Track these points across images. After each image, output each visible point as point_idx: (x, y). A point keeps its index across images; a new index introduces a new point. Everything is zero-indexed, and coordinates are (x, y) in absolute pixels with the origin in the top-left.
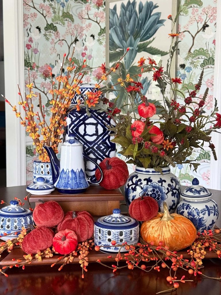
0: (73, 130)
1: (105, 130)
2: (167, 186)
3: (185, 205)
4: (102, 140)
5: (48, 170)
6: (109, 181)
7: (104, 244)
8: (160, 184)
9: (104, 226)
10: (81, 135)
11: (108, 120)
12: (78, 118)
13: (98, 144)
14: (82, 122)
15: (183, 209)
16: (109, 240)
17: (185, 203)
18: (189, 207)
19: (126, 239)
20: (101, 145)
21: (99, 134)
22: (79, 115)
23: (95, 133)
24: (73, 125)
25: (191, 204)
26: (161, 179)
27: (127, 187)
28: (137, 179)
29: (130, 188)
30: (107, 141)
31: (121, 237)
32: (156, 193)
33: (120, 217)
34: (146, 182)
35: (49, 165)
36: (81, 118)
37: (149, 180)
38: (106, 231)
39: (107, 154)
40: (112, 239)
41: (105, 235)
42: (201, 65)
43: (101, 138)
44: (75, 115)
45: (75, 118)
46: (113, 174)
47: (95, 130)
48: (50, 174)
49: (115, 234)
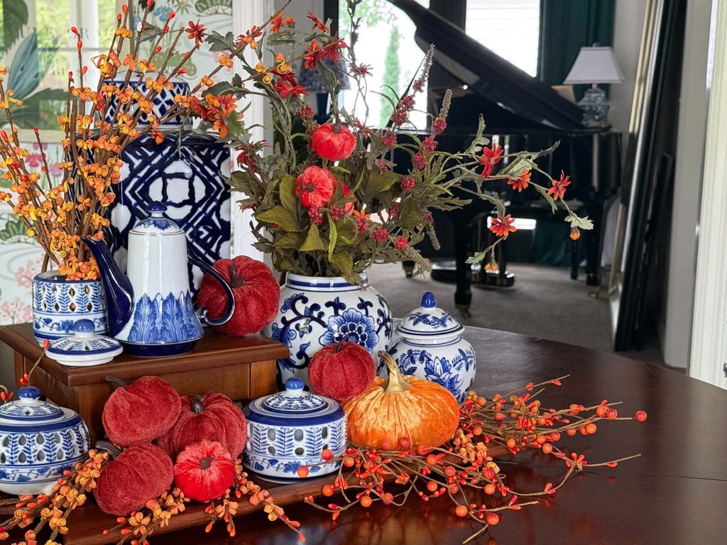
0: (136, 192)
1: (209, 190)
2: (376, 316)
3: (417, 354)
4: (203, 215)
5: (90, 300)
6: (247, 314)
7: (286, 462)
8: (363, 312)
9: (284, 422)
11: (216, 165)
12: (146, 161)
13: (195, 224)
14: (156, 171)
15: (413, 362)
16: (299, 452)
17: (414, 348)
18: (426, 356)
19: (334, 443)
20: (201, 229)
21: (197, 201)
22: (150, 154)
23: (187, 198)
24: (135, 180)
25: (428, 350)
26: (361, 300)
27: (281, 326)
28: (309, 305)
29: (292, 326)
30: (214, 217)
31: (325, 441)
32: (357, 333)
33: (306, 397)
34: (331, 309)
35: (90, 287)
36: (155, 161)
37: (337, 305)
38: (292, 431)
39: (213, 249)
40: (305, 449)
41: (289, 440)
42: (196, 6)
43: (200, 209)
44: (139, 154)
45: (140, 161)
46: (257, 297)
47: (188, 190)
48: (93, 309)
49: (312, 436)
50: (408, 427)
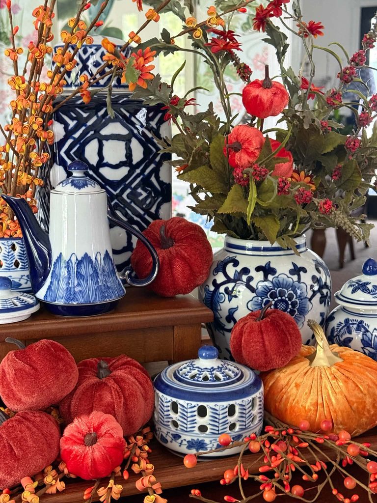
0: (72, 152)
1: (147, 152)
2: (309, 282)
3: (353, 324)
4: (142, 177)
5: (17, 258)
6: (173, 275)
7: (189, 438)
8: (295, 278)
9: (187, 396)
10: (91, 167)
11: (155, 127)
12: (81, 122)
13: (133, 186)
14: (92, 132)
15: (350, 333)
16: (203, 429)
17: (351, 317)
18: (363, 326)
19: (243, 421)
20: (139, 190)
21: (134, 162)
22: (85, 115)
23: (124, 159)
24: (70, 141)
25: (366, 321)
26: (294, 265)
27: (212, 288)
28: (239, 268)
29: (222, 289)
30: (153, 179)
31: (231, 420)
32: (287, 299)
33: (219, 367)
34: (261, 273)
35: (16, 244)
36: (90, 123)
37: (267, 270)
38: (195, 406)
39: (153, 210)
40: (209, 427)
41: (192, 416)
42: (242, 27)
43: (138, 171)
44: (74, 115)
45: (75, 122)
46: (183, 258)
47: (125, 152)
48: (20, 266)
49: (217, 414)
50: (331, 408)
